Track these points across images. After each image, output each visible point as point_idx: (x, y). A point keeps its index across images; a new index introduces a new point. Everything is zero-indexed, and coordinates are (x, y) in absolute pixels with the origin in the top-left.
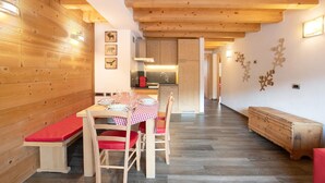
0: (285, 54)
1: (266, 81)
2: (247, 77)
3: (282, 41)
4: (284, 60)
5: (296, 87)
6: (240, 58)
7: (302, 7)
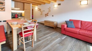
0: (51, 10)
1: (47, 15)
2: (42, 14)
3: (50, 7)
4: (50, 11)
5: (53, 16)
6: (40, 10)
7: (53, 2)
